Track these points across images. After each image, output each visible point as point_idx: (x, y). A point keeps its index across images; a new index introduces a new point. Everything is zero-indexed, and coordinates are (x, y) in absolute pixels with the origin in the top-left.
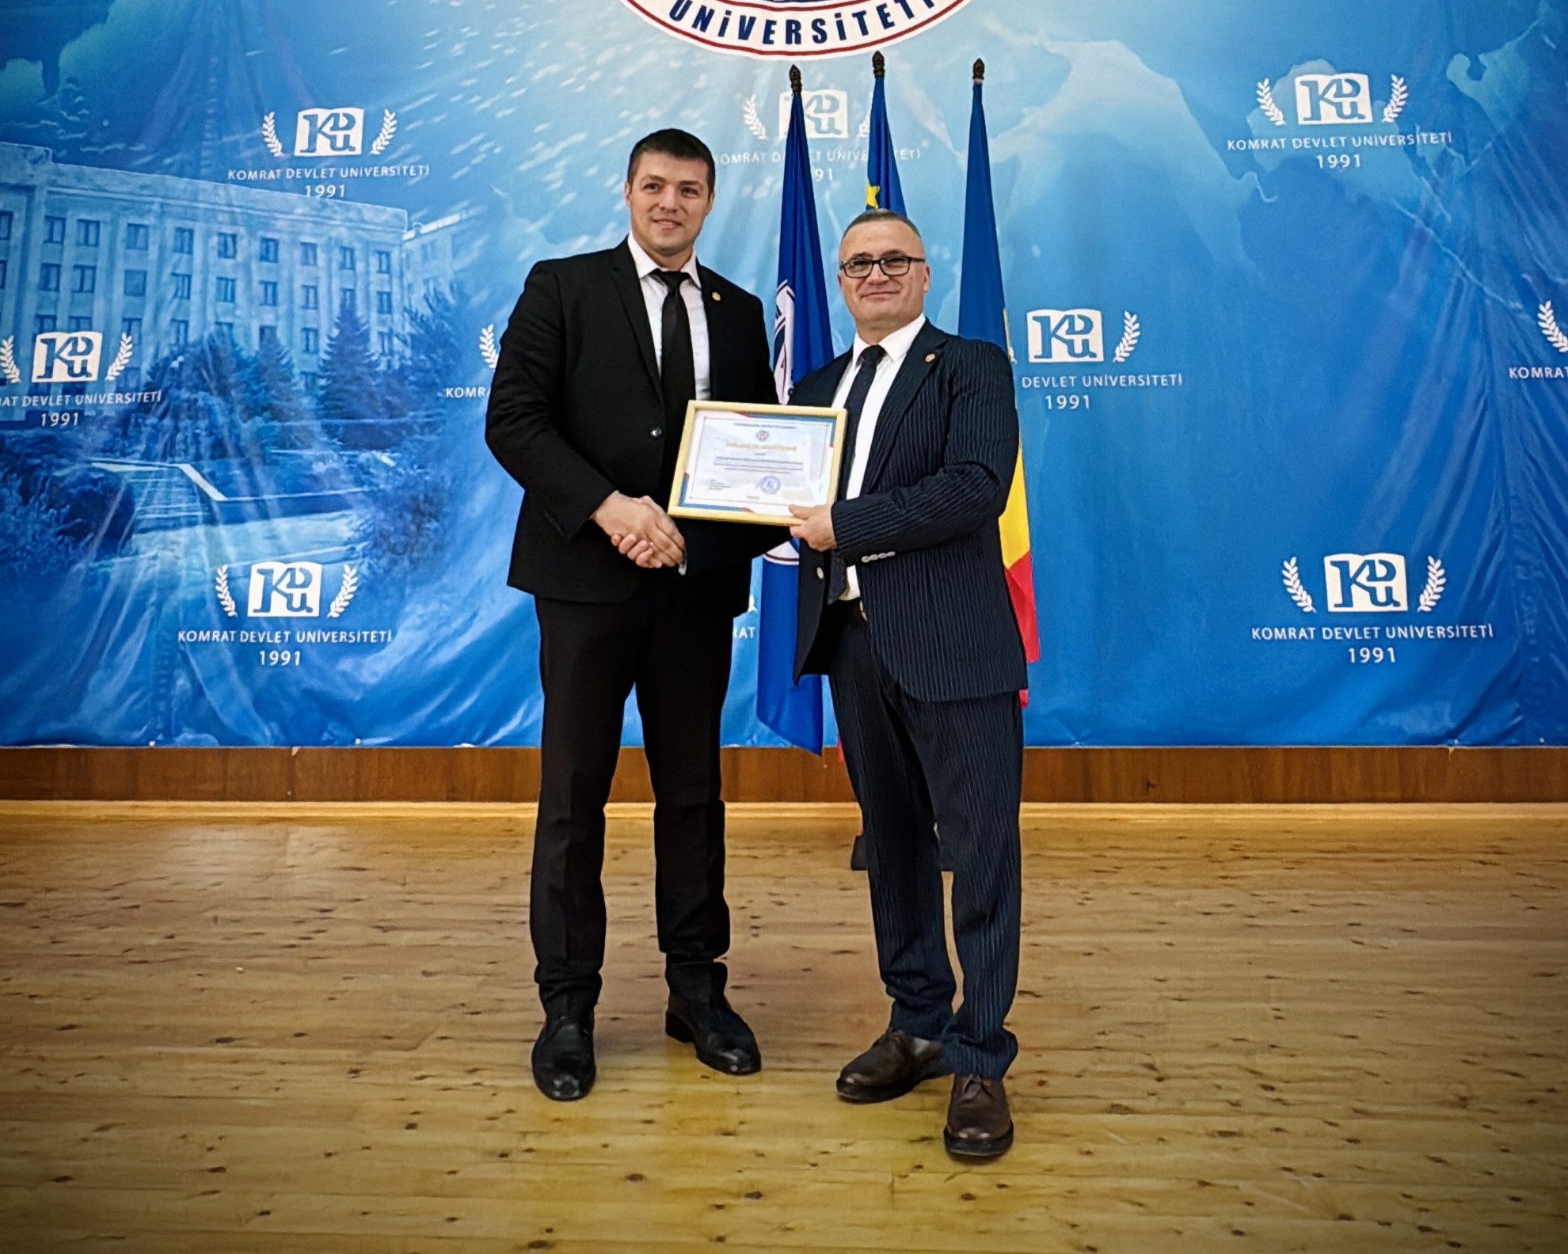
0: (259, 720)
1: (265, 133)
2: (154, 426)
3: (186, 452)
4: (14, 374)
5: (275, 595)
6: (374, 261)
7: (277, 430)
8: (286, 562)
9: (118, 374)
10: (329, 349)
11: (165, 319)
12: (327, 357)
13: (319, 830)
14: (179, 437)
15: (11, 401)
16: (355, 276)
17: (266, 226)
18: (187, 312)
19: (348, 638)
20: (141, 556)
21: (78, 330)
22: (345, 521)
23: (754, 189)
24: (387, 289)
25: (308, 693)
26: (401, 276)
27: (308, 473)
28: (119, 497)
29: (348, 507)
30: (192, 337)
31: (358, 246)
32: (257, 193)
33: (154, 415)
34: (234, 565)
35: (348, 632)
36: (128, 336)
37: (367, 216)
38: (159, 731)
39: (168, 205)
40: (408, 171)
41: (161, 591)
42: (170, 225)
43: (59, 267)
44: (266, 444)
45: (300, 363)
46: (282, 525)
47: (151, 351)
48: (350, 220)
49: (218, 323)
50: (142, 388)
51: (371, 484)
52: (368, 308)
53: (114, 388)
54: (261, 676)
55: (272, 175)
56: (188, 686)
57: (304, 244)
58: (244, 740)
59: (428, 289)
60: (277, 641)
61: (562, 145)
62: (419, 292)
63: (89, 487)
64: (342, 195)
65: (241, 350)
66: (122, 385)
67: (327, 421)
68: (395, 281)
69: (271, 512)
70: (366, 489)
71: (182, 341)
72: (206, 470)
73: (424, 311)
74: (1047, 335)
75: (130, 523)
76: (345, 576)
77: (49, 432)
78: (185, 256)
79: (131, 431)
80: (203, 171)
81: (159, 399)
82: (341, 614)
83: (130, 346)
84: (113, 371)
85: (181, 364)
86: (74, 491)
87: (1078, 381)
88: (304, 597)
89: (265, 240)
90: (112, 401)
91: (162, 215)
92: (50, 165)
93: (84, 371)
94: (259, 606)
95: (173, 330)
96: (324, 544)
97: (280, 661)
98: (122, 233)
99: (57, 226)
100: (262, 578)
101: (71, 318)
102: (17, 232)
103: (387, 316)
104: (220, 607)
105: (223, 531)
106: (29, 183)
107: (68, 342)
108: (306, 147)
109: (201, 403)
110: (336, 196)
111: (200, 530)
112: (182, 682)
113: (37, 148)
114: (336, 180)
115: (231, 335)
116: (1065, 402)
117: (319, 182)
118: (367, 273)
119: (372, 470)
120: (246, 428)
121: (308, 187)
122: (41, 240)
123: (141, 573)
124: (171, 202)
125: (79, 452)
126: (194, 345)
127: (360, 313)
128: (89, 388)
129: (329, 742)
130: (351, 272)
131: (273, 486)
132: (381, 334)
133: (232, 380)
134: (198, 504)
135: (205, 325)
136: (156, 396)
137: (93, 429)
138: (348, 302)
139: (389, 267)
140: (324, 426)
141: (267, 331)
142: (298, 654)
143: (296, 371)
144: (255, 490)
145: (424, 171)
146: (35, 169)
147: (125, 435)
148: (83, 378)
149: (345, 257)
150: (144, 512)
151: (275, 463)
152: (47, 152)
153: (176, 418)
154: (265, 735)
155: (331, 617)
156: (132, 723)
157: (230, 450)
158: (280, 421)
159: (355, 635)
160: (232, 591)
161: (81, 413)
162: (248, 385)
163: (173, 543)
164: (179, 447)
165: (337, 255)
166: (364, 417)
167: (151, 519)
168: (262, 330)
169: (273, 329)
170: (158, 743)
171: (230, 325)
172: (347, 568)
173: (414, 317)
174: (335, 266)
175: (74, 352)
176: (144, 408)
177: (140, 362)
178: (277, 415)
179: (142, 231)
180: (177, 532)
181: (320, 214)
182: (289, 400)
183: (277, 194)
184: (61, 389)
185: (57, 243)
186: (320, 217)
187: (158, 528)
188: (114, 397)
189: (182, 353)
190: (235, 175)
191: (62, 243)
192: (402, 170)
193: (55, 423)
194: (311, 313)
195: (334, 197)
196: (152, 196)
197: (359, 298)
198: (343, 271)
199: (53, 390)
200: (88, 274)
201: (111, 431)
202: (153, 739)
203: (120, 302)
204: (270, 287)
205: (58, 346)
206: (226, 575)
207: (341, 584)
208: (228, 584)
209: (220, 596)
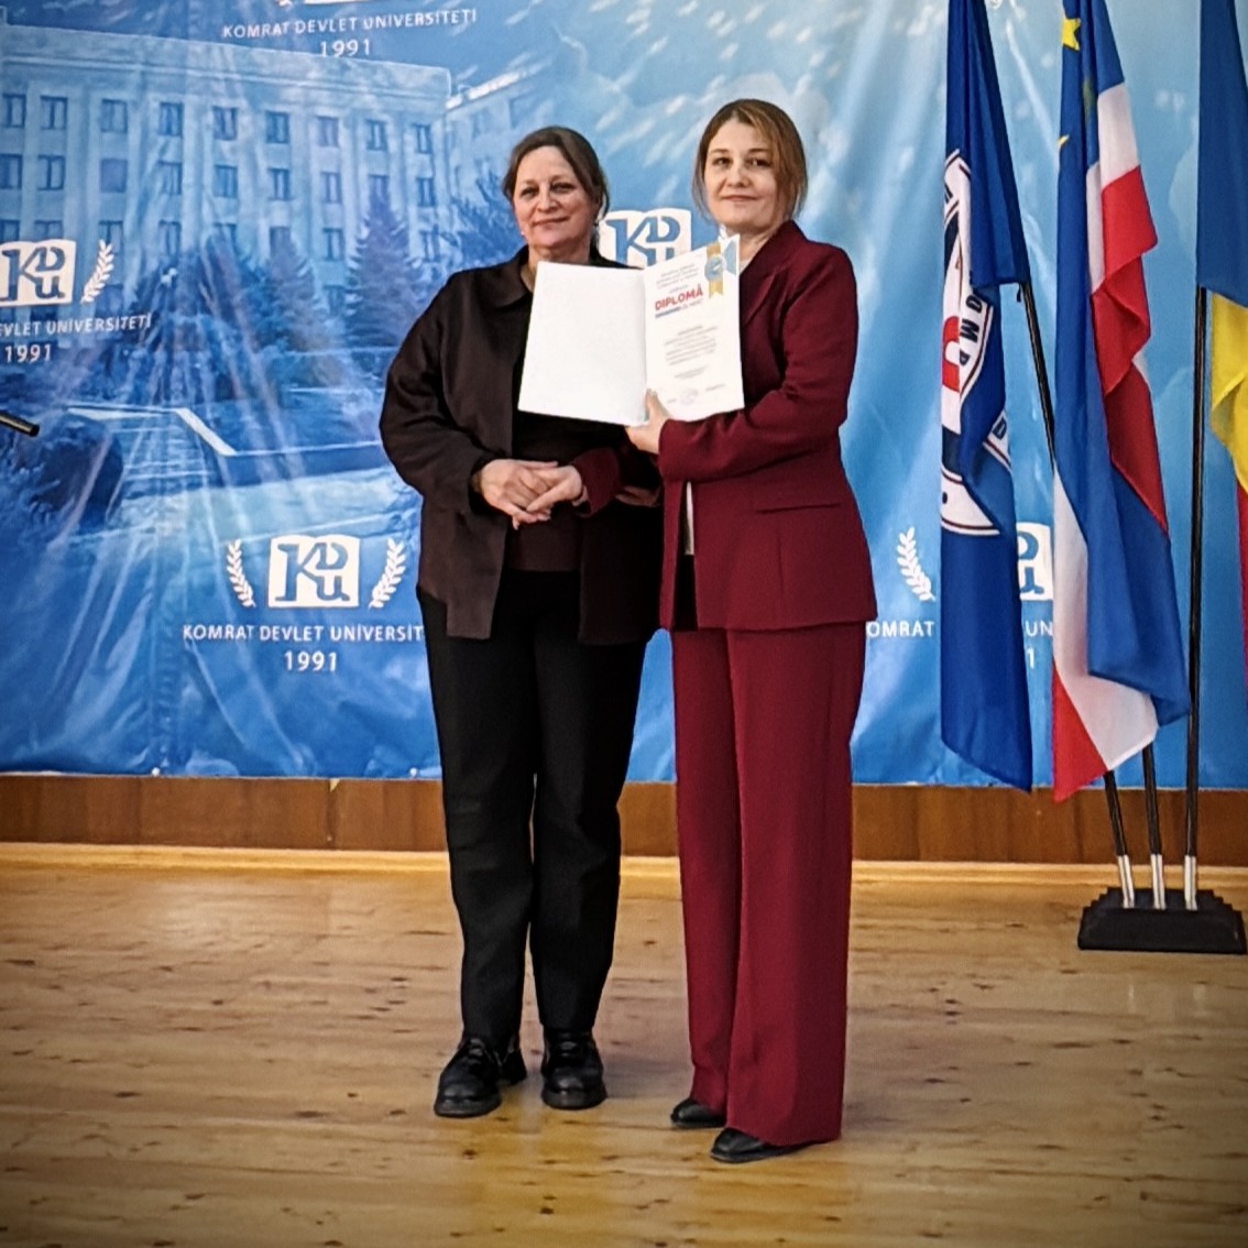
0: (286, 741)
2: (143, 361)
3: (184, 393)
5: (301, 579)
6: (410, 137)
7: (297, 360)
8: (314, 534)
9: (96, 293)
10: (357, 255)
11: (152, 220)
12: (353, 265)
14: (176, 372)
16: (388, 157)
17: (276, 99)
18: (179, 215)
19: (397, 635)
20: (133, 529)
21: (46, 237)
24: (428, 174)
25: (345, 706)
26: (446, 157)
27: (337, 417)
28: (104, 451)
31: (385, 117)
32: (258, 54)
33: (144, 346)
34: (250, 539)
35: (396, 627)
37: (400, 78)
38: (164, 755)
39: (152, 73)
40: (449, 16)
41: (159, 574)
42: (153, 99)
43: (19, 158)
44: (284, 383)
45: (322, 275)
46: (307, 486)
47: (135, 263)
48: (377, 85)
49: (218, 225)
50: (127, 310)
52: (405, 200)
53: (92, 312)
54: (287, 685)
55: (277, 30)
56: (198, 696)
57: (323, 119)
58: (269, 769)
59: (480, 172)
60: (306, 638)
62: (469, 178)
63: (66, 440)
64: (367, 51)
65: (248, 259)
66: (103, 309)
67: (358, 349)
68: (439, 162)
69: (293, 471)
71: (173, 250)
72: (210, 416)
73: (476, 199)
75: (119, 485)
76: (389, 553)
77: (15, 370)
78: (174, 141)
79: (116, 366)
80: (192, 30)
81: (148, 324)
82: (386, 604)
83: (111, 258)
84: (91, 291)
85: (174, 279)
86: (50, 446)
88: (338, 583)
89: (273, 116)
90: (88, 329)
92: (4, 29)
93: (55, 292)
94: (282, 593)
95: (163, 234)
96: (359, 510)
97: (312, 665)
98: (95, 112)
99: (17, 106)
100: (284, 556)
101: (38, 222)
103: (429, 211)
104: (234, 595)
105: (234, 496)
107: (34, 254)
109: (200, 329)
110: (360, 54)
111: (205, 494)
112: (190, 691)
114: (358, 33)
115: (234, 238)
117: (336, 36)
118: (403, 154)
120: (257, 360)
121: (324, 44)
123: (133, 548)
124: (156, 70)
125: (52, 394)
126: (190, 255)
127: (395, 205)
128: (61, 313)
129: (377, 773)
130: (380, 154)
131: (294, 437)
132: (424, 234)
133: (237, 298)
134: (202, 461)
135: (201, 227)
136: (145, 320)
137: (65, 363)
138: (379, 193)
139: (429, 142)
140: (357, 357)
141: (279, 235)
142: (333, 656)
143: (318, 284)
144: (271, 441)
145: (470, 16)
147: (108, 371)
148: (54, 300)
149: (373, 133)
150: (134, 472)
151: (296, 405)
152: (2, 11)
153: (170, 350)
154: (297, 762)
155: (374, 608)
156: (130, 747)
157: (240, 391)
158: (299, 350)
159: (405, 631)
160: (248, 574)
161: (53, 344)
162: (259, 304)
163: (172, 510)
164: (176, 386)
165: (362, 131)
167: (143, 481)
168: (273, 232)
169: (286, 230)
170: (162, 771)
171: (233, 227)
172: (391, 543)
173: (466, 211)
174: (362, 146)
175: (42, 267)
176: (130, 337)
177: (124, 278)
179: (118, 109)
180: (176, 497)
181: (339, 80)
182: (310, 323)
183: (285, 54)
184: (28, 314)
185: (16, 126)
186: (338, 82)
187: (152, 492)
188: (93, 323)
189: (174, 264)
190: (232, 31)
191: (22, 125)
192: (441, 18)
193: (24, 356)
194: (333, 208)
195: (356, 56)
196: (130, 62)
197: (393, 187)
198: (372, 152)
199: (18, 314)
200: (56, 167)
201: (91, 368)
202: (157, 766)
203: (95, 200)
204: (280, 177)
205: (23, 259)
206: (239, 553)
207: (385, 564)
208: (242, 564)
209: (234, 580)
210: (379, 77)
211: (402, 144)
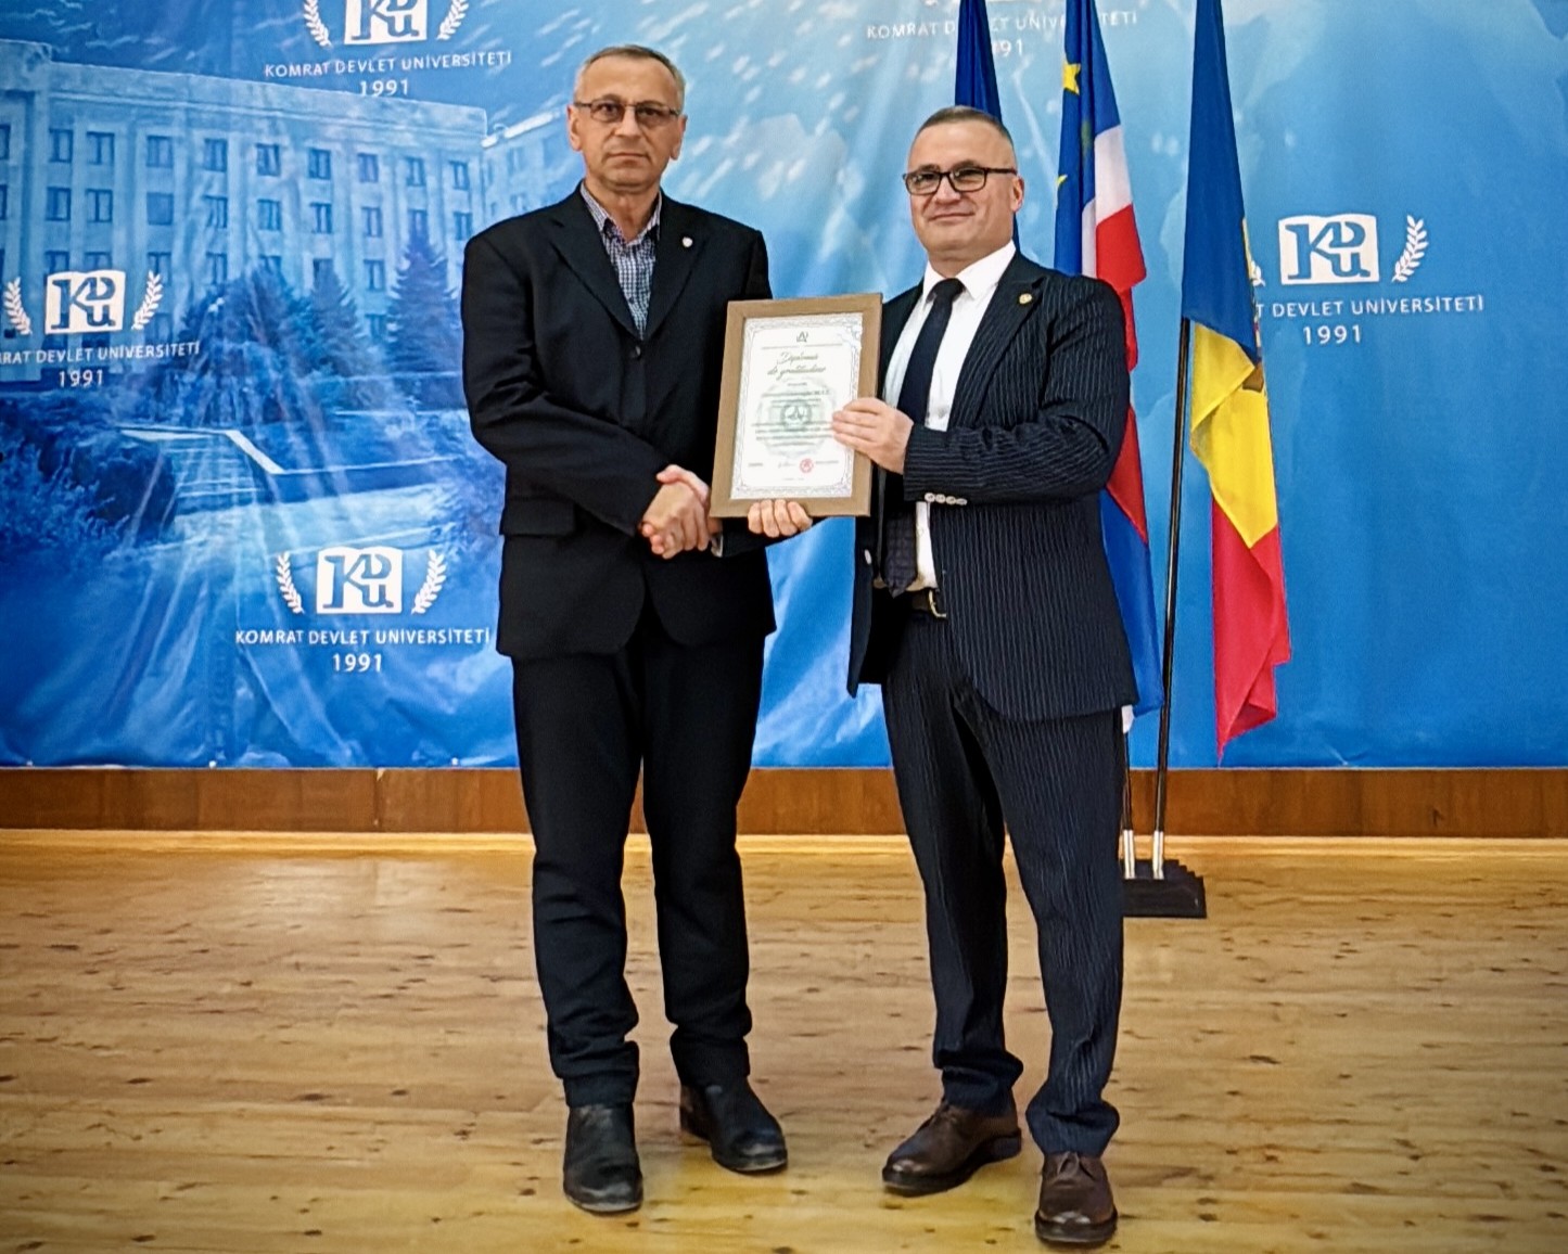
0: (336, 736)
1: (307, 17)
2: (193, 385)
3: (233, 415)
4: (23, 323)
5: (348, 588)
6: (448, 173)
7: (343, 385)
8: (358, 546)
9: (146, 321)
10: (398, 286)
11: (199, 257)
12: (395, 295)
13: (412, 865)
14: (224, 395)
15: (23, 357)
16: (425, 193)
17: (317, 136)
18: (225, 247)
19: (438, 638)
20: (188, 542)
21: (96, 268)
22: (427, 497)
23: (921, 71)
24: (465, 210)
25: (391, 702)
26: (483, 191)
27: (383, 439)
28: (157, 471)
29: (430, 480)
30: (233, 274)
31: (424, 155)
32: (302, 94)
33: (193, 370)
34: (298, 551)
35: (437, 631)
36: (156, 274)
37: (437, 117)
38: (220, 749)
39: (193, 110)
40: (486, 58)
41: (212, 584)
42: (198, 136)
43: (68, 191)
44: (329, 405)
45: (365, 304)
46: (352, 502)
47: (184, 292)
48: (414, 123)
49: (262, 257)
50: (176, 338)
51: (459, 452)
52: (444, 232)
53: (143, 338)
54: (336, 686)
55: (318, 70)
56: (251, 695)
57: (363, 155)
58: (321, 760)
60: (353, 642)
61: (675, 22)
63: (121, 459)
64: (405, 91)
65: (292, 289)
66: (151, 335)
67: (399, 375)
68: (476, 198)
69: (338, 488)
70: (451, 457)
71: (219, 280)
72: (259, 437)
74: (1305, 249)
75: (171, 502)
76: (430, 564)
77: (67, 394)
78: (219, 175)
79: (167, 391)
80: (235, 67)
81: (197, 351)
82: (428, 609)
83: (159, 287)
84: (141, 319)
85: (220, 307)
86: (103, 464)
87: (1346, 307)
88: (382, 590)
89: (316, 152)
90: (141, 355)
91: (189, 123)
92: (49, 66)
93: (106, 319)
94: (329, 601)
95: (211, 264)
96: (402, 525)
97: (358, 666)
98: (141, 147)
99: (64, 142)
100: (331, 566)
101: (87, 253)
102: (17, 147)
104: (284, 604)
105: (284, 511)
106: (25, 88)
107: (85, 284)
108: (358, 33)
109: (246, 355)
110: (399, 94)
111: (255, 509)
112: (243, 691)
113: (34, 43)
114: (397, 74)
115: (279, 271)
116: (1328, 335)
117: (376, 76)
118: (441, 190)
119: (458, 435)
120: (304, 383)
121: (364, 84)
122: (45, 161)
123: (189, 562)
124: (198, 107)
125: (105, 416)
126: (237, 285)
127: (434, 239)
128: (112, 340)
129: (421, 763)
130: (420, 189)
131: (339, 456)
133: (283, 326)
134: (251, 479)
135: (246, 258)
136: (194, 347)
137: (121, 389)
138: (419, 227)
139: (467, 179)
140: (397, 381)
141: (322, 266)
142: (378, 657)
143: (359, 313)
144: (317, 460)
145: (505, 57)
146: (30, 69)
147: (158, 396)
148: (105, 328)
149: (412, 170)
150: (184, 489)
151: (341, 427)
152: (45, 49)
153: (219, 375)
154: (345, 754)
155: (416, 614)
156: (188, 741)
157: (287, 415)
158: (343, 375)
159: (446, 634)
160: (296, 583)
161: (105, 370)
162: (304, 331)
163: (225, 525)
164: (225, 408)
165: (402, 167)
166: (444, 369)
167: (193, 498)
168: (316, 264)
169: (329, 262)
170: (219, 763)
171: (278, 259)
172: (432, 554)
174: (401, 182)
176: (180, 363)
177: (172, 306)
178: (338, 368)
179: (165, 144)
180: (227, 513)
181: (379, 117)
182: (353, 349)
183: (326, 93)
184: (80, 340)
185: (64, 161)
186: (379, 121)
187: (205, 507)
188: (144, 349)
189: (221, 294)
190: (273, 70)
191: (70, 160)
192: (478, 58)
193: (76, 382)
194: (372, 241)
195: (395, 95)
196: (174, 100)
197: (432, 221)
198: (411, 188)
199: (70, 342)
200: (104, 200)
201: (142, 392)
202: (213, 759)
203: (143, 232)
204: (323, 210)
205: (73, 289)
206: (288, 565)
207: (426, 574)
208: (291, 574)
209: (283, 589)
210: (418, 116)
211: (440, 180)
